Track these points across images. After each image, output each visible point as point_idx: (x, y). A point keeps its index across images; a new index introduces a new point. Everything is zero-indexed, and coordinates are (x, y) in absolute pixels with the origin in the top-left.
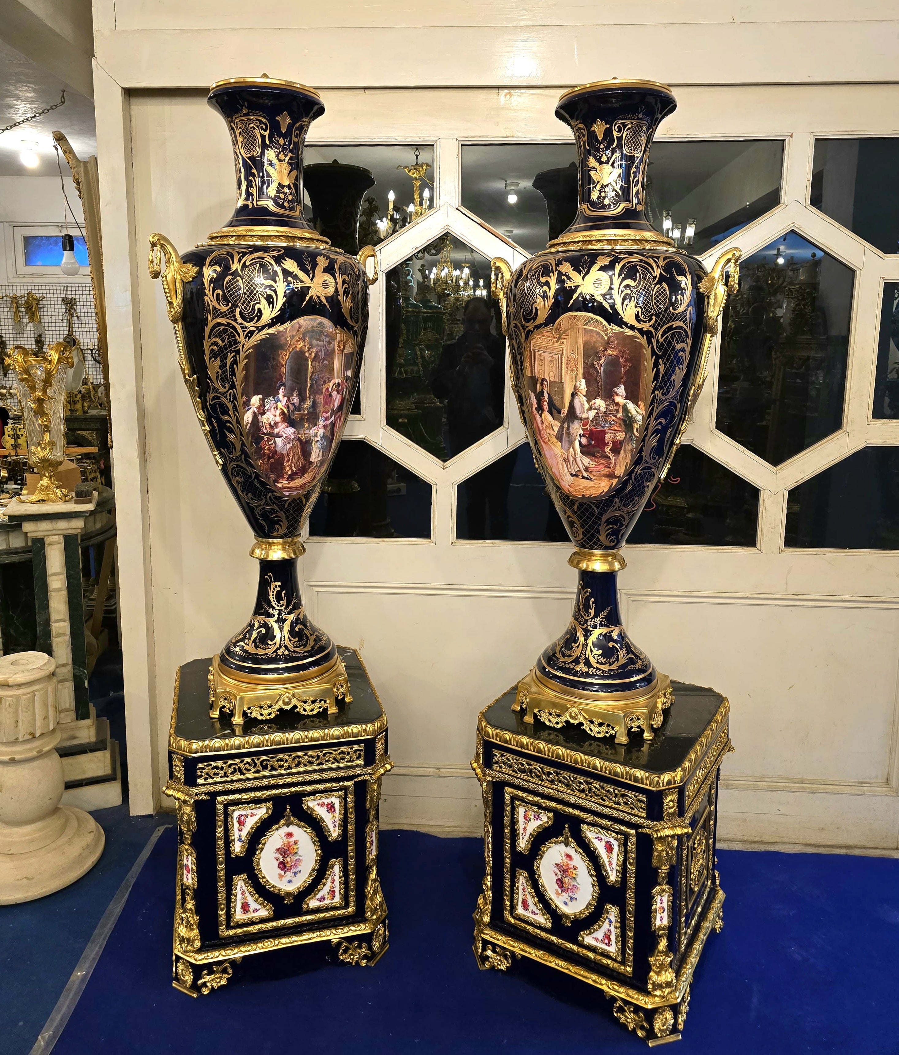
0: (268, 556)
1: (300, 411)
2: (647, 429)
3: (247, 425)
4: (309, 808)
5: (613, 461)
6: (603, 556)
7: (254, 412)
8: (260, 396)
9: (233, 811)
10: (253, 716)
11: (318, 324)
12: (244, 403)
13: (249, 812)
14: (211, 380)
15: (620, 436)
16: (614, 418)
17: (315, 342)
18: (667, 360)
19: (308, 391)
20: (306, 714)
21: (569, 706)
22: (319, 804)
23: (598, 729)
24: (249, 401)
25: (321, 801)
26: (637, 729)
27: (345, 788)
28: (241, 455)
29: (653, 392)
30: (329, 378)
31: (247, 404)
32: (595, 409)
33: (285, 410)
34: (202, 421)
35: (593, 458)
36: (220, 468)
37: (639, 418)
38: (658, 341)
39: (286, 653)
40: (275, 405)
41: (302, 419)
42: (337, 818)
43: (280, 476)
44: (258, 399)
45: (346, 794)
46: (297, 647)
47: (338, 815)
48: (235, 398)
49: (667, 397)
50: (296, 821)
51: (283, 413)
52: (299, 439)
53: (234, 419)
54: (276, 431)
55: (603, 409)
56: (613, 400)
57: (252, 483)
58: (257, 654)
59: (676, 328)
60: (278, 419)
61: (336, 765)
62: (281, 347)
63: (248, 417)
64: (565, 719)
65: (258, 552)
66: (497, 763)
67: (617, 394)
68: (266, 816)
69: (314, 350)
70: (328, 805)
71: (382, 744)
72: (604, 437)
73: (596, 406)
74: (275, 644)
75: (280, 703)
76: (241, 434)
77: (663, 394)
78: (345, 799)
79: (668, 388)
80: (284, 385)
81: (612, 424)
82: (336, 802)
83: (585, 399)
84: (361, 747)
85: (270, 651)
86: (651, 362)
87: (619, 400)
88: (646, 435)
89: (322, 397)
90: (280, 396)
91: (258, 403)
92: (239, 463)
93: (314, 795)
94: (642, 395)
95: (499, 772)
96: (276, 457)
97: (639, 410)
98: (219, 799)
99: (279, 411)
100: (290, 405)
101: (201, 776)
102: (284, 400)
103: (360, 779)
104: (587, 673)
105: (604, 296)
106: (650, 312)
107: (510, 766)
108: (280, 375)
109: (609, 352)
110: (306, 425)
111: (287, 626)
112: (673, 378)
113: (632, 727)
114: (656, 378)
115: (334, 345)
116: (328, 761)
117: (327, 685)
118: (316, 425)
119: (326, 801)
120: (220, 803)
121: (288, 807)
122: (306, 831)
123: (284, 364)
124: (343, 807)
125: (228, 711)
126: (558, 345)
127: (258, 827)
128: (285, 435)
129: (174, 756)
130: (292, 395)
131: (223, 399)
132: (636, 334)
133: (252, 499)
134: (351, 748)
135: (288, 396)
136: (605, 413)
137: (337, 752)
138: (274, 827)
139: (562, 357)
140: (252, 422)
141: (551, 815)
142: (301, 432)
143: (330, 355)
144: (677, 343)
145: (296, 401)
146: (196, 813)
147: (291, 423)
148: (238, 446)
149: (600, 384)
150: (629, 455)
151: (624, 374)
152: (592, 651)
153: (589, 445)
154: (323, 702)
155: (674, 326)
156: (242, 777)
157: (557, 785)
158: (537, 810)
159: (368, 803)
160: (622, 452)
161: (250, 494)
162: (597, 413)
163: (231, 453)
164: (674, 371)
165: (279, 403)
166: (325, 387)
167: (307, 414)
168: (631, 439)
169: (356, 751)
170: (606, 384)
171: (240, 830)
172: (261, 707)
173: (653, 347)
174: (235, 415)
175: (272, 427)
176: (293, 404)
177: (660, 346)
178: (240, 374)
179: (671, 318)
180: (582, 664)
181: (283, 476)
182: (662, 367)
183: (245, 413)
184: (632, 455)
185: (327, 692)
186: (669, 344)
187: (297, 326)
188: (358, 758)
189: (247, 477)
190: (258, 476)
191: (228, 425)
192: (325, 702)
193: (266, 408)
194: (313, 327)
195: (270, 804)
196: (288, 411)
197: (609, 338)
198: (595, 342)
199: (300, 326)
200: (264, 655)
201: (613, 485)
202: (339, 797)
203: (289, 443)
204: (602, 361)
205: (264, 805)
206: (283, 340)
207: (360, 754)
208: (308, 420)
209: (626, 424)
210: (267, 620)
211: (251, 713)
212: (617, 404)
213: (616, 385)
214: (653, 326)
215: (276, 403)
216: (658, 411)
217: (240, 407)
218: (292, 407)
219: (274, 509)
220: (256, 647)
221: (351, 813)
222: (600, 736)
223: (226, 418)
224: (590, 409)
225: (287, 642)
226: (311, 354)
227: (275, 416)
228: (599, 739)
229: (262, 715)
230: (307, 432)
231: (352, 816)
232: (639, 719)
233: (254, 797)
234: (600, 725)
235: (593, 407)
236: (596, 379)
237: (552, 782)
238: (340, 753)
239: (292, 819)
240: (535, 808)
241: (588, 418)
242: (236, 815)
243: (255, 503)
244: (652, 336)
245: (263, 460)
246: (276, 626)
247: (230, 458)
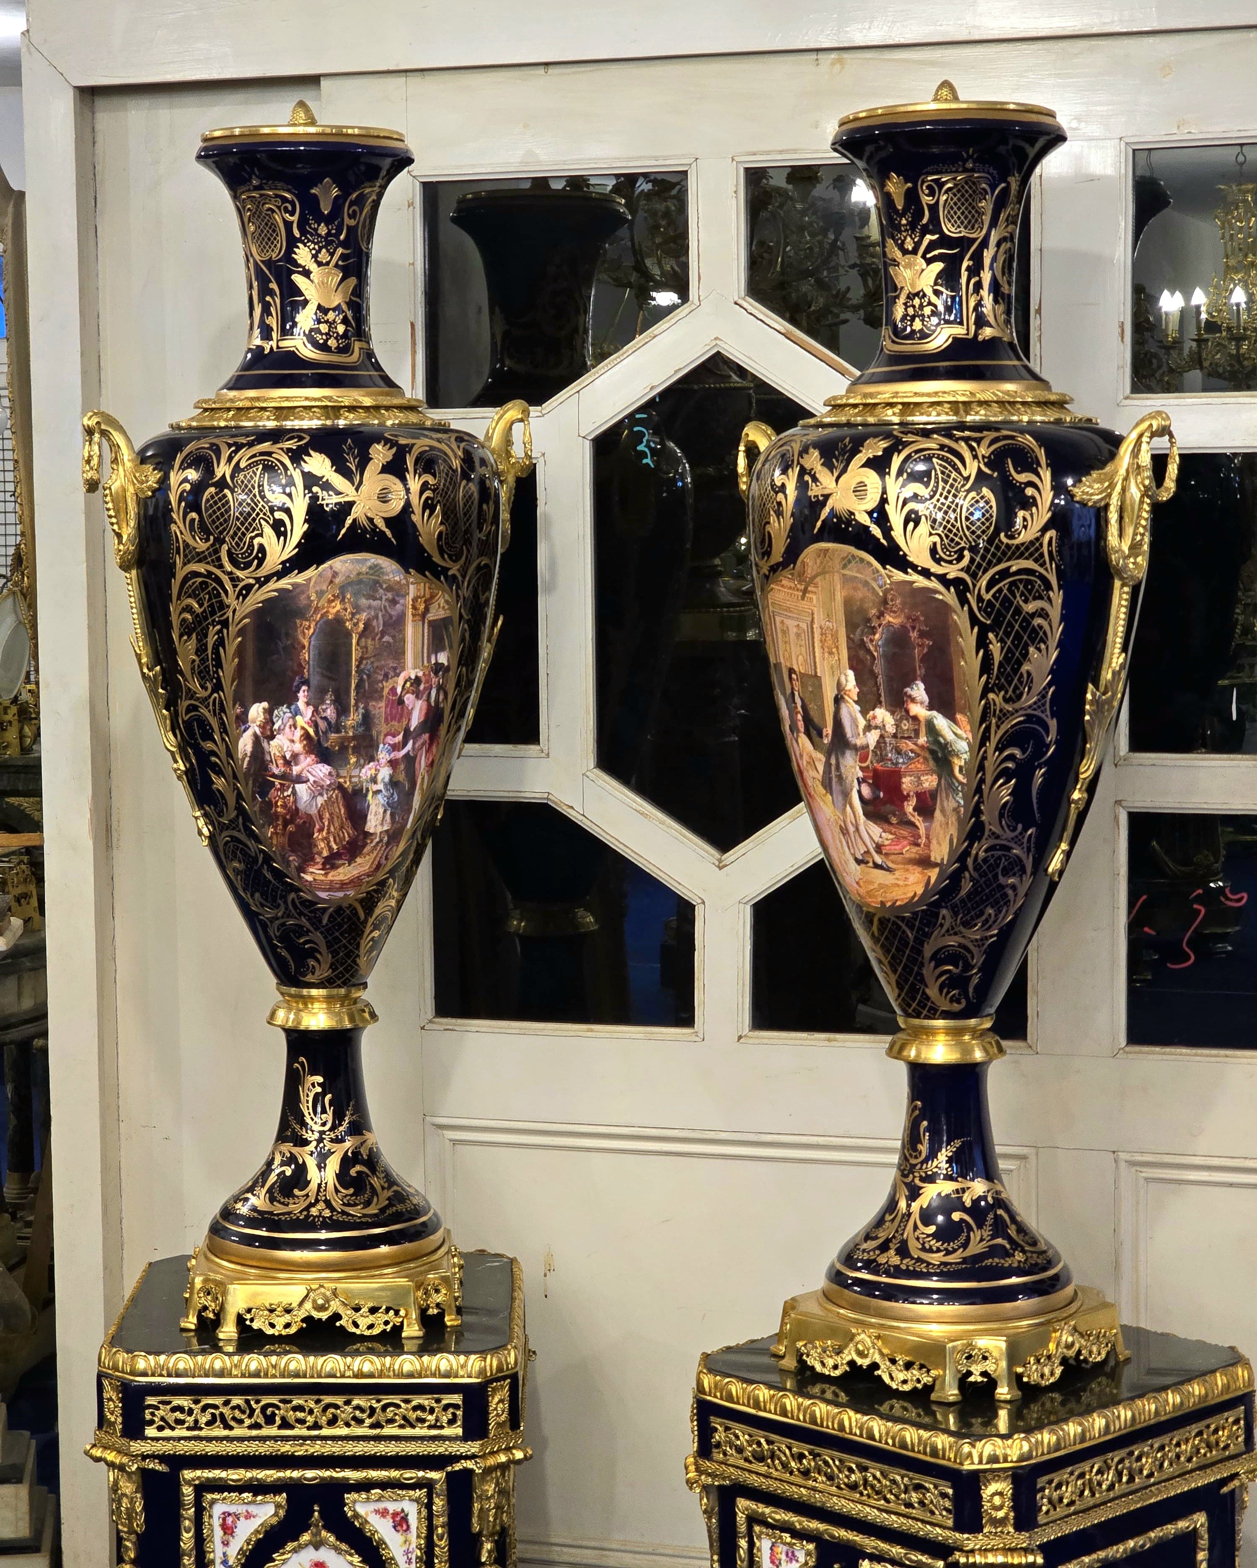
0: (299, 1023)
1: (338, 731)
2: (981, 768)
3: (243, 759)
4: (357, 1516)
5: (922, 831)
6: (949, 1031)
7: (255, 735)
8: (265, 704)
9: (213, 1502)
10: (256, 1325)
11: (370, 568)
12: (238, 717)
13: (241, 1509)
14: (183, 675)
15: (930, 782)
16: (912, 746)
17: (363, 602)
18: (1007, 634)
19: (353, 694)
20: (358, 1332)
21: (854, 1331)
22: (377, 1512)
23: (901, 1376)
24: (246, 713)
25: (381, 1506)
26: (980, 1379)
27: (429, 1485)
28: (237, 816)
29: (984, 695)
30: (395, 669)
31: (242, 720)
32: (876, 727)
33: (311, 731)
34: (172, 753)
35: (886, 826)
36: (206, 843)
37: (962, 746)
38: (980, 599)
39: (327, 1213)
40: (291, 722)
41: (343, 748)
42: (414, 1545)
43: (307, 859)
44: (261, 710)
45: (430, 1496)
46: (348, 1205)
47: (415, 1539)
48: (223, 709)
49: (1017, 705)
50: (332, 1539)
51: (306, 736)
52: (340, 787)
53: (223, 748)
54: (296, 770)
55: (891, 729)
56: (907, 711)
57: (259, 873)
58: (271, 1213)
59: (1020, 572)
60: (298, 747)
61: (408, 1431)
62: (301, 613)
63: (245, 744)
64: (848, 1358)
65: (281, 1014)
66: (718, 1445)
67: (913, 700)
68: (274, 1521)
69: (364, 616)
70: (395, 1515)
71: (501, 1401)
72: (900, 783)
73: (878, 721)
74: (307, 1195)
75: (308, 1305)
76: (235, 777)
77: (1006, 700)
78: (429, 1506)
79: (1016, 688)
80: (306, 682)
81: (910, 758)
82: (412, 1510)
83: (857, 708)
84: (457, 1399)
85: (296, 1208)
86: (968, 639)
87: (918, 710)
88: (982, 781)
89: (382, 704)
90: (301, 704)
91: (261, 717)
92: (235, 833)
93: (368, 1491)
94: (960, 702)
95: (722, 1463)
96: (299, 821)
97: (959, 732)
98: (188, 1474)
99: (298, 733)
100: (320, 722)
101: (152, 1423)
102: (308, 712)
103: (458, 1467)
104: (897, 1267)
105: (870, 514)
106: (958, 544)
107: (740, 1450)
108: (300, 665)
109: (889, 618)
110: (353, 760)
111: (333, 1165)
112: (1025, 668)
113: (969, 1373)
114: (986, 666)
115: (404, 605)
116: (391, 1421)
117: (403, 1282)
118: (372, 759)
119: (392, 1507)
120: (189, 1483)
121: (316, 1508)
122: (351, 1563)
123: (306, 644)
124: (425, 1524)
125: (211, 1316)
126: (804, 604)
127: (259, 1541)
128: (312, 779)
129: (106, 1383)
130: (323, 702)
131: (203, 711)
132: (934, 584)
133: (262, 905)
134: (438, 1401)
135: (315, 702)
136: (895, 736)
137: (409, 1406)
138: (290, 1546)
139: (812, 628)
140: (252, 753)
141: (811, 1547)
142: (343, 773)
143: (396, 624)
144: (1026, 601)
145: (330, 712)
146: (144, 1497)
147: (324, 755)
148: (231, 800)
149: (880, 679)
150: (953, 819)
151: (922, 661)
152: (916, 1227)
153: (876, 798)
154: (392, 1313)
155: (1014, 569)
156: (226, 1433)
157: (815, 1480)
158: (789, 1540)
159: (475, 1520)
160: (938, 814)
161: (257, 895)
162: (882, 736)
163: (220, 814)
164: (1025, 655)
165: (298, 718)
166: (387, 686)
167: (354, 738)
168: (951, 788)
169: (446, 1408)
170: (890, 679)
171: (226, 1544)
172: (272, 1311)
173: (971, 610)
174: (223, 740)
175: (287, 763)
176: (325, 719)
177: (987, 607)
178: (230, 664)
179: (1004, 553)
180: (892, 1252)
181: (313, 859)
182: (996, 648)
183: (240, 736)
184: (959, 820)
185: (401, 1294)
186: (1007, 603)
187: (329, 574)
188: (451, 1422)
189: (250, 860)
190: (268, 859)
191: (213, 759)
192: (397, 1313)
193: (276, 727)
194: (359, 574)
195: (282, 1498)
196: (316, 732)
197: (886, 592)
198: (862, 600)
199: (335, 574)
200: (283, 1214)
201: (933, 881)
202: (417, 1501)
203: (321, 794)
204: (877, 636)
205: (269, 1497)
206: (303, 601)
207: (454, 1414)
208: (356, 750)
209: (936, 759)
210: (296, 1150)
211: (252, 1320)
212: (915, 718)
213: (909, 683)
214: (967, 570)
215: (294, 717)
216: (1000, 733)
217: (231, 727)
218: (322, 725)
219: (301, 927)
220: (272, 1200)
221: (441, 1538)
222: (907, 1388)
223: (209, 745)
224: (868, 728)
225: (330, 1194)
226: (356, 624)
227: (293, 741)
228: (904, 1393)
229: (272, 1326)
230: (355, 772)
231: (443, 1543)
232: (985, 1358)
233: (251, 1479)
234: (908, 1366)
235: (873, 723)
236: (872, 672)
237: (806, 1473)
238: (415, 1409)
239: (324, 1533)
240: (787, 1537)
241: (867, 746)
242: (218, 1510)
243: (268, 913)
244: (967, 588)
245: (275, 828)
246: (311, 1163)
247: (219, 823)
